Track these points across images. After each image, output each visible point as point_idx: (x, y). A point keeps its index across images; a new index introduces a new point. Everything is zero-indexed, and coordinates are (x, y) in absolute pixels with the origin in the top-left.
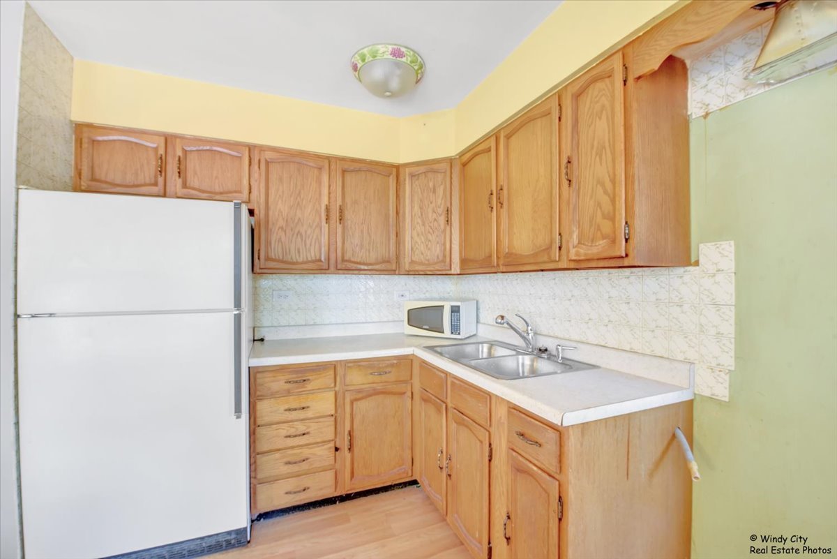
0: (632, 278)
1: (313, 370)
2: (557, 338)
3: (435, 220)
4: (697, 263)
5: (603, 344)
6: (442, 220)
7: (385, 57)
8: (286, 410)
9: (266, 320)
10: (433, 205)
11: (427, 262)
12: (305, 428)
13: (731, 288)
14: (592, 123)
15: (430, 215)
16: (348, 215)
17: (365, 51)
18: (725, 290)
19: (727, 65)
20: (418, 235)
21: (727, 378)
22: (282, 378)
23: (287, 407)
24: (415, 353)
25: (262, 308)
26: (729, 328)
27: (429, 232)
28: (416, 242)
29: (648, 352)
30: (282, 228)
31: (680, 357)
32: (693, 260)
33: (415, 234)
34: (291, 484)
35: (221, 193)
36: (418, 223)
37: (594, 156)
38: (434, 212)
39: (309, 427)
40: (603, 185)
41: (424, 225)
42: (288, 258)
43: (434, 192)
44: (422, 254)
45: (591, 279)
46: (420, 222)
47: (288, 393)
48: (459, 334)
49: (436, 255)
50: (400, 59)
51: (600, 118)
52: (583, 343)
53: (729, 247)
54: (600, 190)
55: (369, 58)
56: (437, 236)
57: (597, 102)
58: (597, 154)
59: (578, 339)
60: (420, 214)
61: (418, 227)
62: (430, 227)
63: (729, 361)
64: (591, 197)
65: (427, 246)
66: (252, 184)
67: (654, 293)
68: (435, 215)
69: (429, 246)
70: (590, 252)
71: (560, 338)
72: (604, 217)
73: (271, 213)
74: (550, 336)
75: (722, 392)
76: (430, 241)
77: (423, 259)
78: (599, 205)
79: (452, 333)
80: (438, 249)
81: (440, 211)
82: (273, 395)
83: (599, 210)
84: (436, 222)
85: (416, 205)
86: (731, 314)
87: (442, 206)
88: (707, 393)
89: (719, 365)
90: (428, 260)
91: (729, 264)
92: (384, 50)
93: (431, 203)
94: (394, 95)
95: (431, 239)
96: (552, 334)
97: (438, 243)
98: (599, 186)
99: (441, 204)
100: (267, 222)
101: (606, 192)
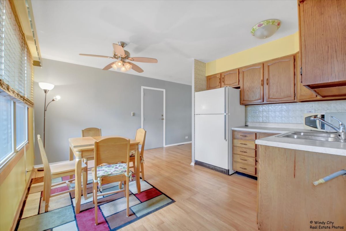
7: (257, 29)
8: (240, 144)
9: (249, 120)
12: (245, 150)
16: (271, 81)
22: (240, 134)
23: (241, 143)
25: (248, 116)
30: (248, 90)
34: (242, 166)
35: (232, 84)
42: (250, 100)
44: (305, 91)
47: (241, 139)
48: (324, 129)
50: (262, 26)
66: (240, 79)
73: (244, 87)
79: (321, 129)
82: (238, 139)
92: (256, 27)
94: (267, 37)
100: (243, 90)
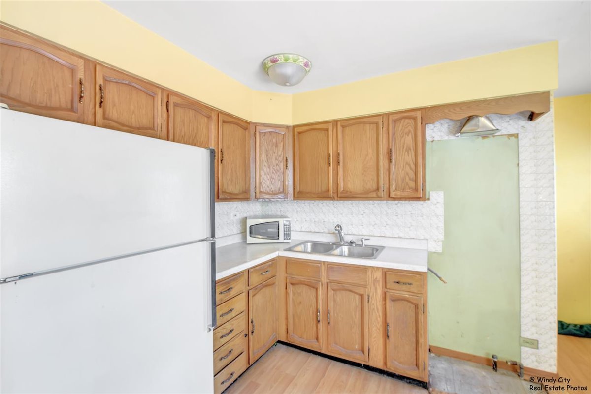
0: (399, 205)
1: (234, 280)
2: (354, 235)
3: (277, 165)
4: (429, 199)
5: (383, 235)
6: (282, 165)
7: (301, 64)
8: (221, 316)
10: (276, 154)
11: (272, 193)
12: (230, 326)
13: (443, 209)
14: (403, 136)
15: (274, 162)
16: (226, 157)
17: (291, 56)
18: (440, 210)
19: (442, 124)
20: (265, 174)
21: (441, 243)
22: (218, 290)
23: (222, 313)
24: (280, 255)
26: (442, 225)
27: (273, 173)
28: (264, 179)
29: (407, 237)
31: (422, 237)
32: (427, 197)
33: (262, 173)
34: (225, 375)
35: (138, 129)
36: (265, 166)
37: (404, 152)
38: (276, 159)
39: (233, 324)
40: (409, 165)
41: (269, 167)
43: (277, 146)
44: (268, 187)
45: (375, 204)
46: (266, 165)
48: (289, 239)
49: (278, 187)
51: (408, 136)
52: (371, 236)
53: (441, 194)
54: (408, 168)
55: (291, 61)
56: (279, 176)
57: (407, 128)
58: (406, 151)
59: (368, 234)
60: (266, 160)
61: (265, 169)
62: (274, 169)
63: (442, 237)
64: (403, 170)
65: (272, 182)
67: (410, 211)
68: (277, 162)
69: (273, 182)
70: (403, 194)
71: (357, 235)
72: (410, 179)
74: (349, 234)
75: (439, 249)
76: (273, 178)
77: (268, 190)
78: (407, 174)
79: (284, 239)
80: (279, 184)
81: (280, 159)
83: (407, 176)
84: (277, 166)
85: (263, 153)
86: (442, 219)
87: (282, 156)
88: (434, 251)
89: (438, 239)
90: (273, 191)
91: (441, 200)
92: (302, 61)
93: (275, 153)
95: (274, 177)
96: (350, 233)
97: (279, 180)
98: (407, 166)
99: (281, 155)
101: (411, 169)
